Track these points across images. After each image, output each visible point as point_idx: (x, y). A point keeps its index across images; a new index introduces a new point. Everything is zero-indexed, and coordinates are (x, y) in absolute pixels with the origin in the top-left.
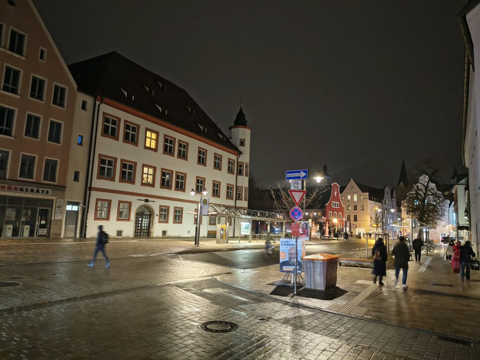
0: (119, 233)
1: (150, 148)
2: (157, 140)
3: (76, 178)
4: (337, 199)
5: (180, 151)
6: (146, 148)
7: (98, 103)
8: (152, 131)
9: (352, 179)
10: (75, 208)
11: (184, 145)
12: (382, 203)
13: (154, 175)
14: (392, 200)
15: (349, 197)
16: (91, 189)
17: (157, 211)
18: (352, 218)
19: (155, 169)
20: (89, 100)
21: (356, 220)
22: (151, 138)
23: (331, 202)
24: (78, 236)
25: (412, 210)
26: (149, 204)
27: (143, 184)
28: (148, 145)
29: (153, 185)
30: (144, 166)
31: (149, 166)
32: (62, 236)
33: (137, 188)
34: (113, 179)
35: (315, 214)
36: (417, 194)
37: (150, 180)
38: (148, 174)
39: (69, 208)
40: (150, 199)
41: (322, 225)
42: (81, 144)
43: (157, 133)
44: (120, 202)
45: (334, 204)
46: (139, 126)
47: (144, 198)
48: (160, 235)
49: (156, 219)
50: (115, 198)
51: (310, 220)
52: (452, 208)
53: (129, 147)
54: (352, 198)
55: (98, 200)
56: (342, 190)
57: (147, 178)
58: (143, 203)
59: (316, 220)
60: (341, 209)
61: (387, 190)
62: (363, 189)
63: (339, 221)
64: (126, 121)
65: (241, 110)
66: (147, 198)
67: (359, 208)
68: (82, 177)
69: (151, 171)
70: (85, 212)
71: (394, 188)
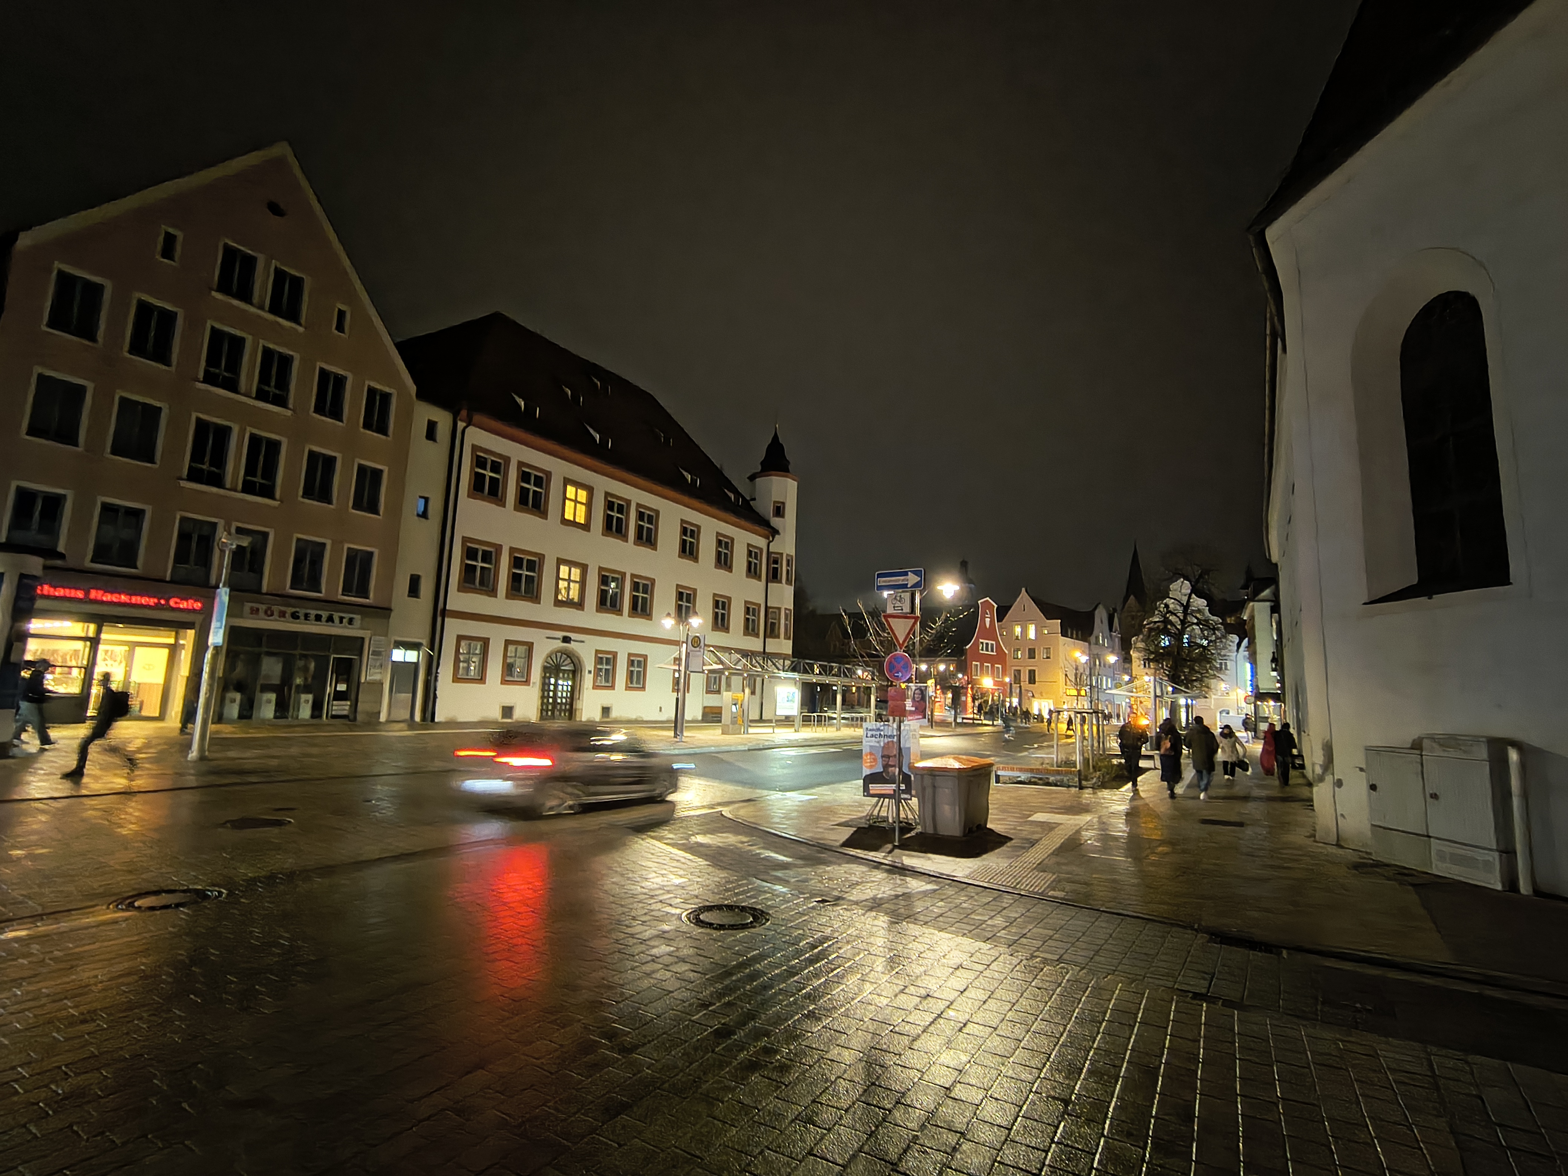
0: (507, 711)
1: (573, 524)
2: (589, 505)
3: (414, 590)
4: (990, 634)
5: (640, 529)
6: (565, 522)
7: (461, 425)
8: (578, 485)
9: (1023, 589)
10: (411, 656)
11: (649, 515)
12: (1090, 644)
13: (583, 583)
14: (1111, 636)
15: (1018, 630)
16: (444, 613)
17: (589, 664)
18: (1025, 677)
19: (584, 568)
20: (443, 418)
21: (1032, 680)
22: (576, 501)
23: (976, 644)
24: (418, 717)
25: (1155, 657)
26: (572, 646)
27: (558, 603)
28: (569, 516)
29: (579, 605)
30: (560, 562)
31: (571, 563)
32: (383, 718)
33: (544, 611)
34: (492, 592)
35: (942, 667)
36: (1166, 621)
37: (574, 594)
38: (569, 580)
39: (398, 655)
40: (572, 636)
41: (957, 693)
42: (424, 515)
43: (590, 490)
44: (508, 643)
45: (983, 645)
46: (548, 474)
47: (561, 634)
48: (597, 716)
49: (588, 680)
50: (497, 634)
51: (931, 682)
52: (1243, 652)
53: (529, 520)
54: (1024, 631)
55: (460, 638)
56: (1002, 613)
57: (568, 589)
58: (560, 644)
59: (944, 683)
60: (1000, 658)
61: (1101, 615)
62: (1049, 611)
63: (996, 683)
64: (521, 464)
65: (776, 437)
66: (567, 633)
67: (1040, 654)
68: (426, 588)
69: (576, 573)
70: (432, 665)
71: (1115, 610)
